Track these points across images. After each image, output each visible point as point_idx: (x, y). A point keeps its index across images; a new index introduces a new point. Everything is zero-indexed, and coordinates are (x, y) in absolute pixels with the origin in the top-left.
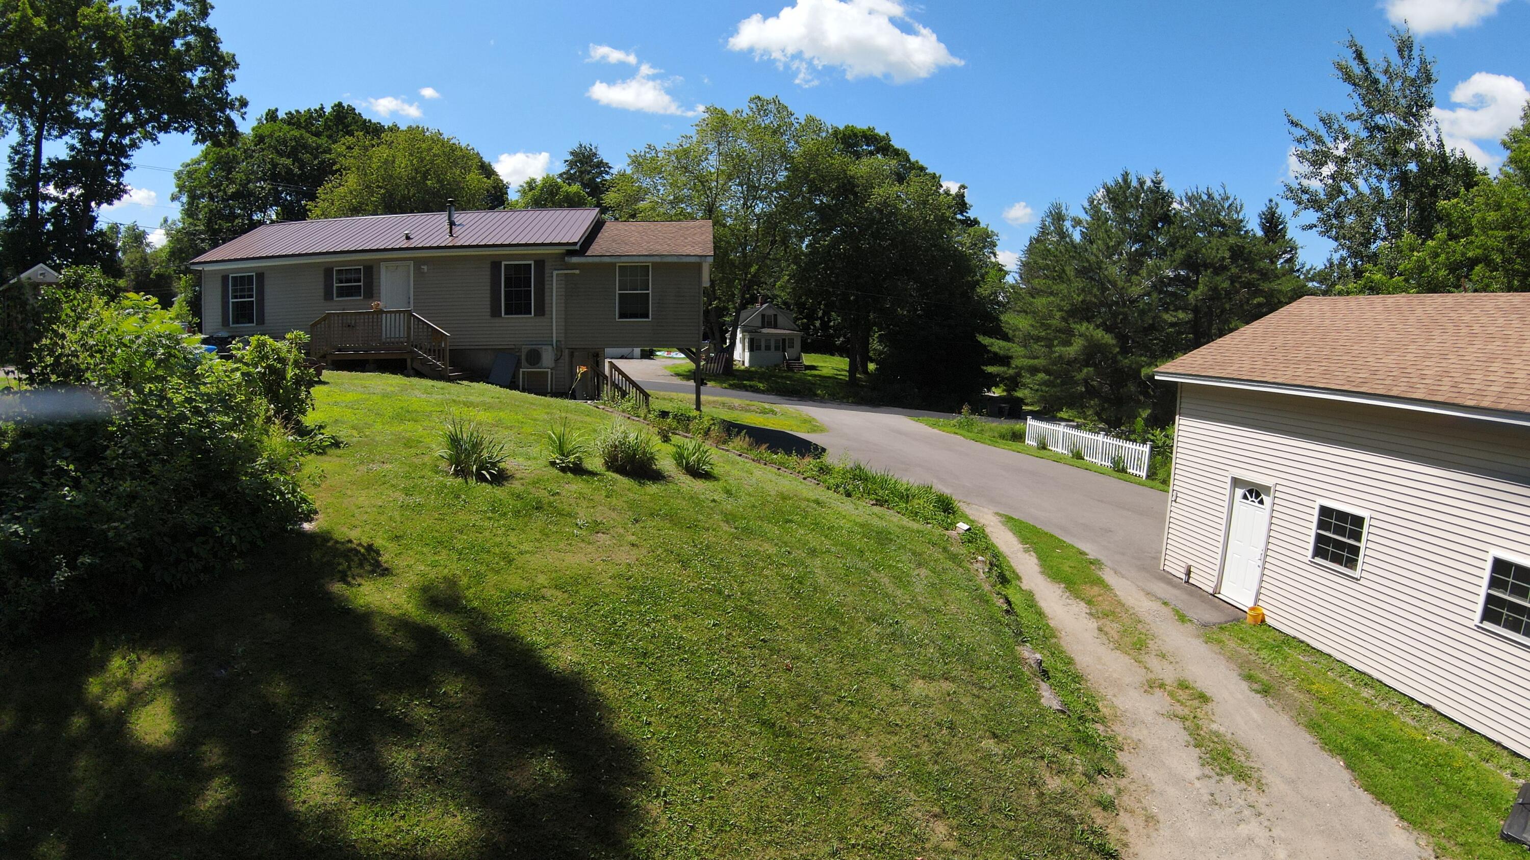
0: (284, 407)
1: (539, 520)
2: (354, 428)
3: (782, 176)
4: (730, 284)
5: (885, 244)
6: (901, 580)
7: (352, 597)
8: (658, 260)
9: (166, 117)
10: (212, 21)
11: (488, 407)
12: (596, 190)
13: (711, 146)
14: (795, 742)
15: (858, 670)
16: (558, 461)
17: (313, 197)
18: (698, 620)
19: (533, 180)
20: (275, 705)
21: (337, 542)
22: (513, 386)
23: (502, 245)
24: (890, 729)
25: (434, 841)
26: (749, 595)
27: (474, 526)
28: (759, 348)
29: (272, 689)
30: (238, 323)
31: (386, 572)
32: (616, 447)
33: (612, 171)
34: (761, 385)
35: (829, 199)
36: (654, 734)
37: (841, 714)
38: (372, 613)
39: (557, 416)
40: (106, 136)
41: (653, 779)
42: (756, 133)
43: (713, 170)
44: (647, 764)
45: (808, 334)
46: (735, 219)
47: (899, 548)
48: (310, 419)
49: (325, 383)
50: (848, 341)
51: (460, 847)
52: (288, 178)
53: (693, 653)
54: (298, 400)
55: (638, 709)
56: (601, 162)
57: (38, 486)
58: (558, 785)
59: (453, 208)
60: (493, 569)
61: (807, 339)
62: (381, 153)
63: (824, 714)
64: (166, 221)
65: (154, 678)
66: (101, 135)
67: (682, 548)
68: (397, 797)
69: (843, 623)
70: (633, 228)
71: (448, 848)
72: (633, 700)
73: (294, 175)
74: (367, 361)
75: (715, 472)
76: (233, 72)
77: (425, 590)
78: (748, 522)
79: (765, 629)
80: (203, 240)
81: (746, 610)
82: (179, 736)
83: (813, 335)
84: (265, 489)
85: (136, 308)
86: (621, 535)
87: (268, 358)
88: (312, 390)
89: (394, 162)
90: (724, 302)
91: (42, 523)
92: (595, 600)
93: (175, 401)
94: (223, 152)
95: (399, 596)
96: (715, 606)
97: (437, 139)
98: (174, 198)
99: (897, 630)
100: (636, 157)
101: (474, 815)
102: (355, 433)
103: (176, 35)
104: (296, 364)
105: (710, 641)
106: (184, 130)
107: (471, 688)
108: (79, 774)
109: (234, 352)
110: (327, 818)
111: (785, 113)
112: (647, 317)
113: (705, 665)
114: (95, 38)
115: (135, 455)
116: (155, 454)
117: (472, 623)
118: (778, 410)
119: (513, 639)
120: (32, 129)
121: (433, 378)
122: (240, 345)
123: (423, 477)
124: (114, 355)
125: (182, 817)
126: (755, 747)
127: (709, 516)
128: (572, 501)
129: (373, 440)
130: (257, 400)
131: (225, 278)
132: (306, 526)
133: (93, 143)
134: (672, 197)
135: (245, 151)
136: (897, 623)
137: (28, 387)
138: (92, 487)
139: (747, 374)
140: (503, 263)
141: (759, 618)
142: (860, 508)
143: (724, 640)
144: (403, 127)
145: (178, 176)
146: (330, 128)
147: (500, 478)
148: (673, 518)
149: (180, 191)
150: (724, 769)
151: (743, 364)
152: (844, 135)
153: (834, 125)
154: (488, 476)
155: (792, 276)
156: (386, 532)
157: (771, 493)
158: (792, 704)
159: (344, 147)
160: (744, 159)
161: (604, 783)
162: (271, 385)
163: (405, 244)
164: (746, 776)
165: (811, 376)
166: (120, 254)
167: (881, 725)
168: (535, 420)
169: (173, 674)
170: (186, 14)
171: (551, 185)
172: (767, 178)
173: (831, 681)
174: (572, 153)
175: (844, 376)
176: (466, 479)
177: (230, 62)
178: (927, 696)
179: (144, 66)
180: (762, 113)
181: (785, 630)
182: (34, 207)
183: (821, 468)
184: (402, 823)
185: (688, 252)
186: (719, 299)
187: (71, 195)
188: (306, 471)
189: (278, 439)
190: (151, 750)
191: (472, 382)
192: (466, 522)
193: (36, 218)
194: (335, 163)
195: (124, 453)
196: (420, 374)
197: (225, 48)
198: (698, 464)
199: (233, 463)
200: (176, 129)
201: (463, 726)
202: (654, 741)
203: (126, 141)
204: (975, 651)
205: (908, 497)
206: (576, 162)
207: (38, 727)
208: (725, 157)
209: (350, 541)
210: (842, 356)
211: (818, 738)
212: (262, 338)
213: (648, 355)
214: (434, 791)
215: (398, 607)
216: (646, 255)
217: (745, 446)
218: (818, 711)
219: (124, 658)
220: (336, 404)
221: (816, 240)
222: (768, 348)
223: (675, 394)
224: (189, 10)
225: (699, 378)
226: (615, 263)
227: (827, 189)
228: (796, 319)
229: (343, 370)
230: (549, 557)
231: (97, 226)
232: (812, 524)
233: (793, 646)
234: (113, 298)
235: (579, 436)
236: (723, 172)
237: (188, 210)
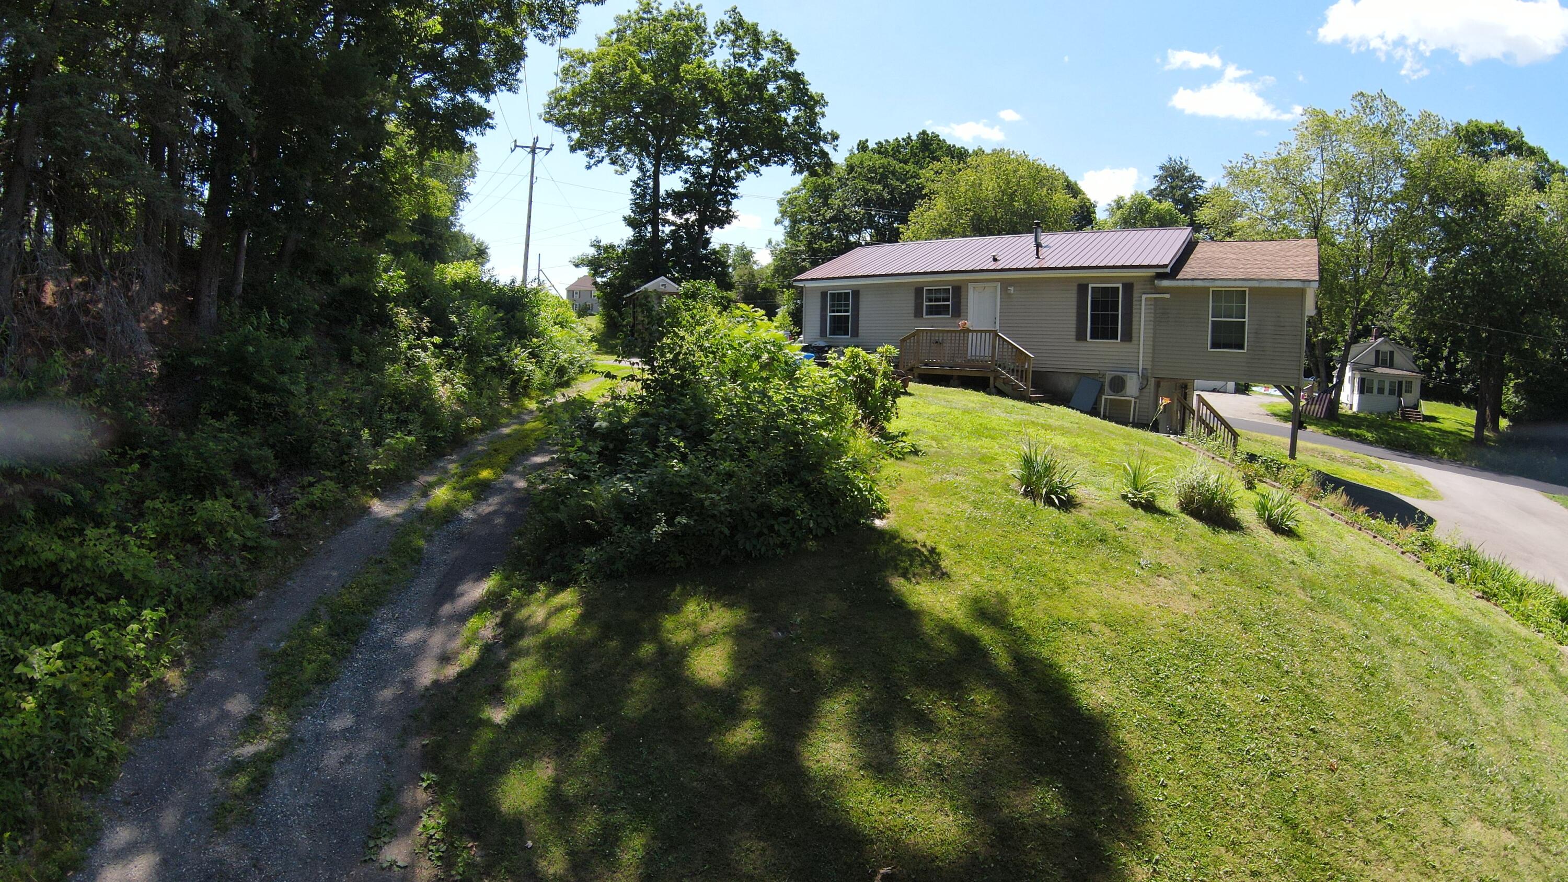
0: (871, 413)
1: (1102, 551)
2: (933, 438)
3: (1398, 184)
4: (1340, 312)
5: (1524, 267)
6: (1490, 695)
7: (907, 594)
8: (1255, 284)
9: (766, 152)
10: (798, 67)
11: (1065, 432)
12: (1188, 206)
13: (1313, 153)
14: (1314, 852)
15: (1411, 792)
16: (1130, 495)
17: (904, 221)
18: (1247, 691)
19: (1121, 198)
20: (818, 672)
21: (903, 540)
22: (1094, 412)
23: (1089, 268)
24: (1424, 869)
25: (921, 832)
26: (1310, 676)
27: (1035, 548)
28: (1370, 391)
29: (818, 659)
30: (834, 334)
31: (944, 575)
32: (1194, 488)
33: (1205, 185)
34: (1369, 435)
35: (1455, 211)
36: (1166, 798)
37: (1375, 836)
38: (924, 611)
39: (1136, 448)
40: (715, 171)
41: (1150, 842)
42: (1364, 135)
43: (1317, 181)
44: (1149, 826)
45: (1430, 377)
46: (1346, 237)
47: (1498, 657)
48: (893, 427)
49: (910, 394)
50: (1477, 388)
51: (942, 845)
52: (881, 203)
53: (1232, 725)
54: (884, 408)
55: (1158, 768)
56: (1193, 176)
57: (651, 456)
58: (1054, 818)
59: (1039, 230)
60: (1046, 593)
61: (1428, 384)
62: (967, 177)
63: (1356, 830)
64: (770, 242)
65: (720, 626)
66: (710, 170)
67: (1247, 609)
68: (901, 782)
69: (1409, 733)
70: (1228, 249)
71: (931, 842)
72: (1155, 757)
73: (885, 200)
74: (951, 377)
75: (1300, 530)
76: (823, 109)
77: (976, 601)
78: (1327, 593)
79: (1319, 718)
80: (804, 260)
81: (1302, 691)
82: (728, 678)
83: (1435, 379)
84: (846, 483)
85: (746, 318)
86: (1183, 583)
87: (860, 368)
88: (898, 400)
89: (980, 184)
90: (1332, 333)
91: (650, 486)
92: (1143, 645)
93: (774, 399)
94: (820, 181)
95: (951, 601)
96: (1268, 680)
97: (1021, 162)
98: (777, 222)
99: (1470, 755)
100: (1232, 168)
101: (965, 821)
102: (934, 444)
103: (767, 80)
104: (885, 375)
105: (1255, 716)
106: (783, 163)
107: (999, 703)
108: (636, 687)
109: (829, 361)
110: (831, 782)
111: (1394, 109)
112: (1242, 348)
113: (1242, 741)
114: (697, 89)
115: (736, 441)
116: (754, 442)
117: (1015, 641)
118: (1386, 467)
119: (1051, 666)
120: (649, 166)
121: (1014, 398)
122: (835, 355)
123: (993, 493)
124: (724, 355)
125: (712, 743)
126: (1268, 844)
127: (1285, 579)
128: (1139, 539)
129: (950, 452)
130: (847, 405)
131: (824, 294)
132: (878, 523)
133: (703, 177)
134: (1272, 213)
135: (839, 180)
136: (1472, 746)
137: (650, 377)
138: (696, 462)
139: (1354, 421)
140: (1090, 286)
141: (1314, 705)
142: (1462, 599)
143: (1270, 720)
144: (988, 151)
145: (780, 203)
146: (915, 155)
147: (1068, 504)
148: (1243, 574)
149: (782, 216)
150: (1228, 857)
151: (1351, 408)
152: (1468, 131)
153: (1455, 121)
154: (1056, 501)
155: (1412, 305)
156: (950, 539)
157: (1361, 565)
158: (1325, 809)
159: (932, 172)
160: (1352, 167)
161: (1100, 831)
162: (861, 392)
163: (992, 266)
164: (1248, 872)
165: (1429, 429)
166: (730, 270)
167: (1416, 861)
168: (1113, 450)
169: (737, 626)
170: (774, 61)
171: (1140, 203)
172: (1380, 188)
173: (1376, 796)
174: (1161, 168)
175: (1470, 432)
176: (1034, 501)
177: (819, 101)
178: (1479, 843)
179: (743, 109)
180: (1368, 110)
181: (1341, 725)
182: (656, 231)
183: (1424, 543)
184: (897, 806)
185: (1289, 276)
186: (1326, 329)
187: (687, 220)
188: (884, 473)
189: (863, 442)
190: (702, 683)
191: (1052, 404)
192: (1028, 543)
193: (656, 240)
194: (923, 188)
195: (727, 438)
196: (1001, 393)
197: (813, 89)
198: (1282, 519)
199: (821, 457)
200: (775, 162)
201: (982, 735)
202: (1164, 806)
203: (732, 174)
204: (1553, 803)
205: (1522, 594)
206: (1166, 177)
207: (613, 644)
208: (1330, 164)
209: (916, 542)
210: (1468, 407)
211: (1341, 855)
212: (856, 350)
213: (1243, 389)
214: (936, 787)
215: (947, 611)
216: (1243, 279)
217: (1340, 505)
218: (1350, 825)
219: (699, 605)
220: (919, 414)
221: (1440, 263)
222: (1381, 391)
223: (1269, 436)
224: (777, 57)
225: (1298, 421)
226: (1209, 288)
227: (1452, 198)
228: (1416, 358)
229: (928, 383)
230: (1104, 592)
231: (711, 246)
232: (1401, 608)
233: (1345, 745)
234: (725, 308)
235: (1157, 471)
236: (1329, 182)
237: (790, 232)
